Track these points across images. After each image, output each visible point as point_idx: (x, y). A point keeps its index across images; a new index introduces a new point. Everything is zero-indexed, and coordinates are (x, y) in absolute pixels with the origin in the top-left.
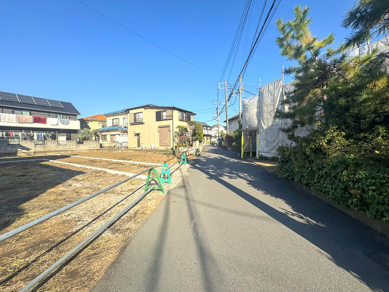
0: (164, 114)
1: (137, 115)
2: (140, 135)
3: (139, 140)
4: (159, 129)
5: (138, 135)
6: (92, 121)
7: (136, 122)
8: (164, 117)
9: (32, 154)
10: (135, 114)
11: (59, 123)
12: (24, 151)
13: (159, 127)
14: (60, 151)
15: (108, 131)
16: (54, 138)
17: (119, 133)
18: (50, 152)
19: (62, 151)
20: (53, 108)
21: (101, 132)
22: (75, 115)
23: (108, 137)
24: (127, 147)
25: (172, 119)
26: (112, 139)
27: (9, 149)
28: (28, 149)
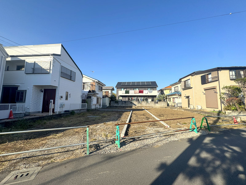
0: (210, 76)
1: (187, 81)
2: (190, 98)
3: (189, 101)
4: (204, 92)
5: (188, 97)
6: (165, 90)
7: (187, 87)
8: (210, 80)
9: (137, 107)
10: (185, 82)
11: (148, 92)
12: (134, 106)
13: (205, 90)
14: (147, 107)
15: (172, 95)
16: (147, 100)
17: (177, 96)
18: (143, 107)
19: (148, 107)
20: (147, 85)
21: (169, 96)
22: (156, 88)
23: (172, 99)
24: (181, 107)
25: (218, 80)
26: (173, 101)
27: (130, 105)
28: (136, 105)
